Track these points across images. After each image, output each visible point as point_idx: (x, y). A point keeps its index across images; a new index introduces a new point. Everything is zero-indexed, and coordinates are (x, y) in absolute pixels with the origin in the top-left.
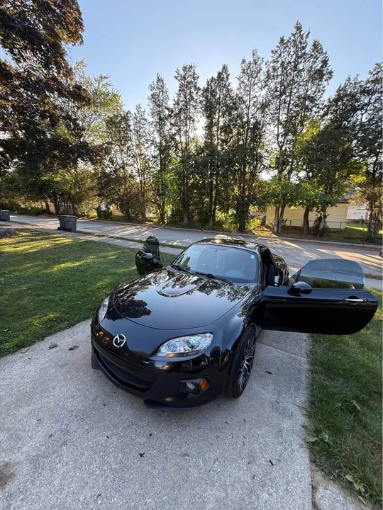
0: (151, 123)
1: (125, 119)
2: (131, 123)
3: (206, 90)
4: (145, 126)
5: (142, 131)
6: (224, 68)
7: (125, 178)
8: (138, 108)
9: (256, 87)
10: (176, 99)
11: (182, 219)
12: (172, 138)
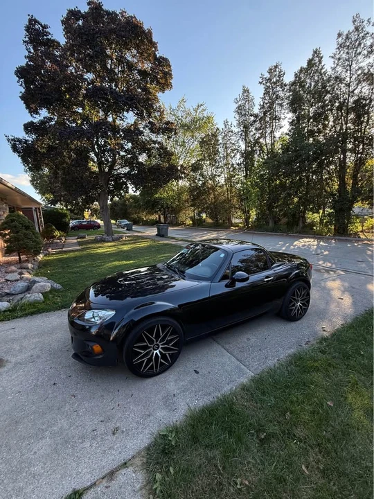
0: (236, 134)
3: (294, 84)
4: (232, 138)
5: (229, 142)
6: (316, 53)
7: (213, 188)
8: (226, 122)
9: (359, 57)
10: (262, 104)
11: (267, 223)
12: (257, 142)
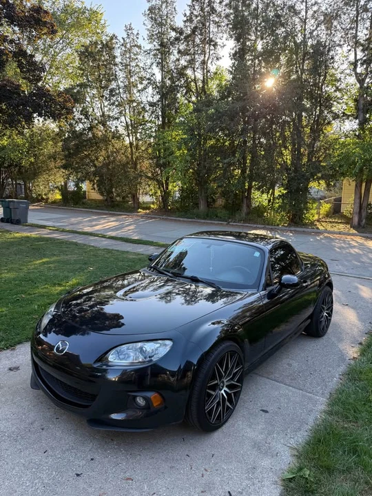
0: (148, 52)
1: (108, 47)
2: (117, 53)
4: (139, 57)
5: (133, 64)
7: (105, 140)
8: (129, 29)
10: (188, 13)
11: (197, 205)
12: (181, 73)
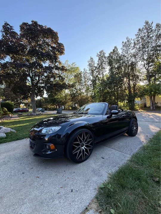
0: (89, 73)
1: (80, 74)
2: (82, 75)
3: (109, 57)
5: (86, 76)
6: (115, 47)
7: (80, 94)
8: (84, 69)
10: (98, 63)
12: (97, 76)
